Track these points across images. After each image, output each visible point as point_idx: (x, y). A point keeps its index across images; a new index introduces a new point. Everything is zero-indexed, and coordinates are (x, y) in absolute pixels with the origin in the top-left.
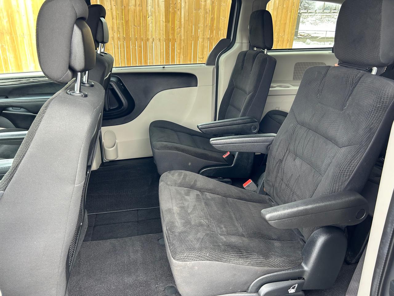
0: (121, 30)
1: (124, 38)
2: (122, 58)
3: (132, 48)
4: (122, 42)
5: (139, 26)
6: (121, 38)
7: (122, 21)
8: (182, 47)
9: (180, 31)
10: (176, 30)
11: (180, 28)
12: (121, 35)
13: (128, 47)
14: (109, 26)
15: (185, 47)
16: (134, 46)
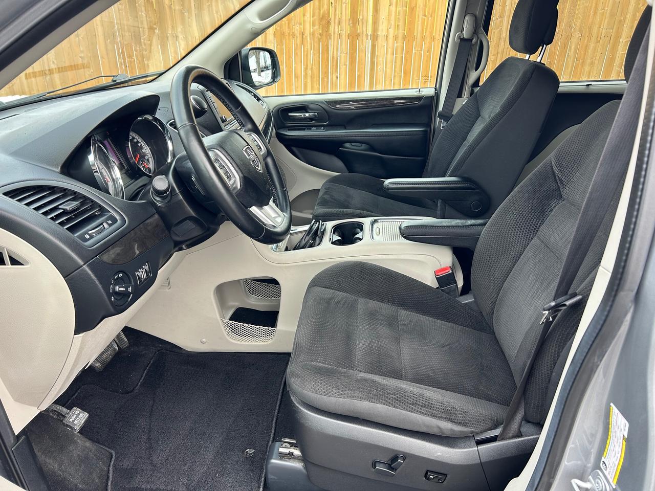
0: (401, 24)
1: (404, 38)
2: (396, 69)
3: (415, 53)
4: (400, 44)
5: (431, 16)
6: (400, 36)
7: (405, 8)
8: (500, 50)
9: (501, 22)
10: (494, 20)
11: (500, 17)
12: (401, 31)
13: (409, 51)
14: (383, 17)
15: (505, 50)
16: (419, 49)
